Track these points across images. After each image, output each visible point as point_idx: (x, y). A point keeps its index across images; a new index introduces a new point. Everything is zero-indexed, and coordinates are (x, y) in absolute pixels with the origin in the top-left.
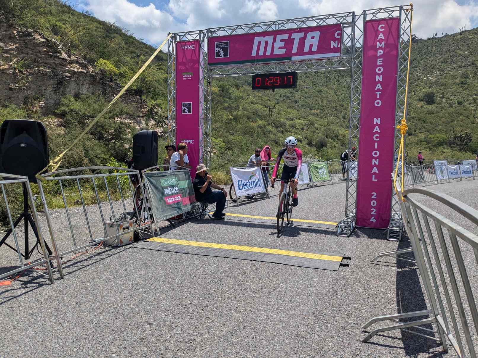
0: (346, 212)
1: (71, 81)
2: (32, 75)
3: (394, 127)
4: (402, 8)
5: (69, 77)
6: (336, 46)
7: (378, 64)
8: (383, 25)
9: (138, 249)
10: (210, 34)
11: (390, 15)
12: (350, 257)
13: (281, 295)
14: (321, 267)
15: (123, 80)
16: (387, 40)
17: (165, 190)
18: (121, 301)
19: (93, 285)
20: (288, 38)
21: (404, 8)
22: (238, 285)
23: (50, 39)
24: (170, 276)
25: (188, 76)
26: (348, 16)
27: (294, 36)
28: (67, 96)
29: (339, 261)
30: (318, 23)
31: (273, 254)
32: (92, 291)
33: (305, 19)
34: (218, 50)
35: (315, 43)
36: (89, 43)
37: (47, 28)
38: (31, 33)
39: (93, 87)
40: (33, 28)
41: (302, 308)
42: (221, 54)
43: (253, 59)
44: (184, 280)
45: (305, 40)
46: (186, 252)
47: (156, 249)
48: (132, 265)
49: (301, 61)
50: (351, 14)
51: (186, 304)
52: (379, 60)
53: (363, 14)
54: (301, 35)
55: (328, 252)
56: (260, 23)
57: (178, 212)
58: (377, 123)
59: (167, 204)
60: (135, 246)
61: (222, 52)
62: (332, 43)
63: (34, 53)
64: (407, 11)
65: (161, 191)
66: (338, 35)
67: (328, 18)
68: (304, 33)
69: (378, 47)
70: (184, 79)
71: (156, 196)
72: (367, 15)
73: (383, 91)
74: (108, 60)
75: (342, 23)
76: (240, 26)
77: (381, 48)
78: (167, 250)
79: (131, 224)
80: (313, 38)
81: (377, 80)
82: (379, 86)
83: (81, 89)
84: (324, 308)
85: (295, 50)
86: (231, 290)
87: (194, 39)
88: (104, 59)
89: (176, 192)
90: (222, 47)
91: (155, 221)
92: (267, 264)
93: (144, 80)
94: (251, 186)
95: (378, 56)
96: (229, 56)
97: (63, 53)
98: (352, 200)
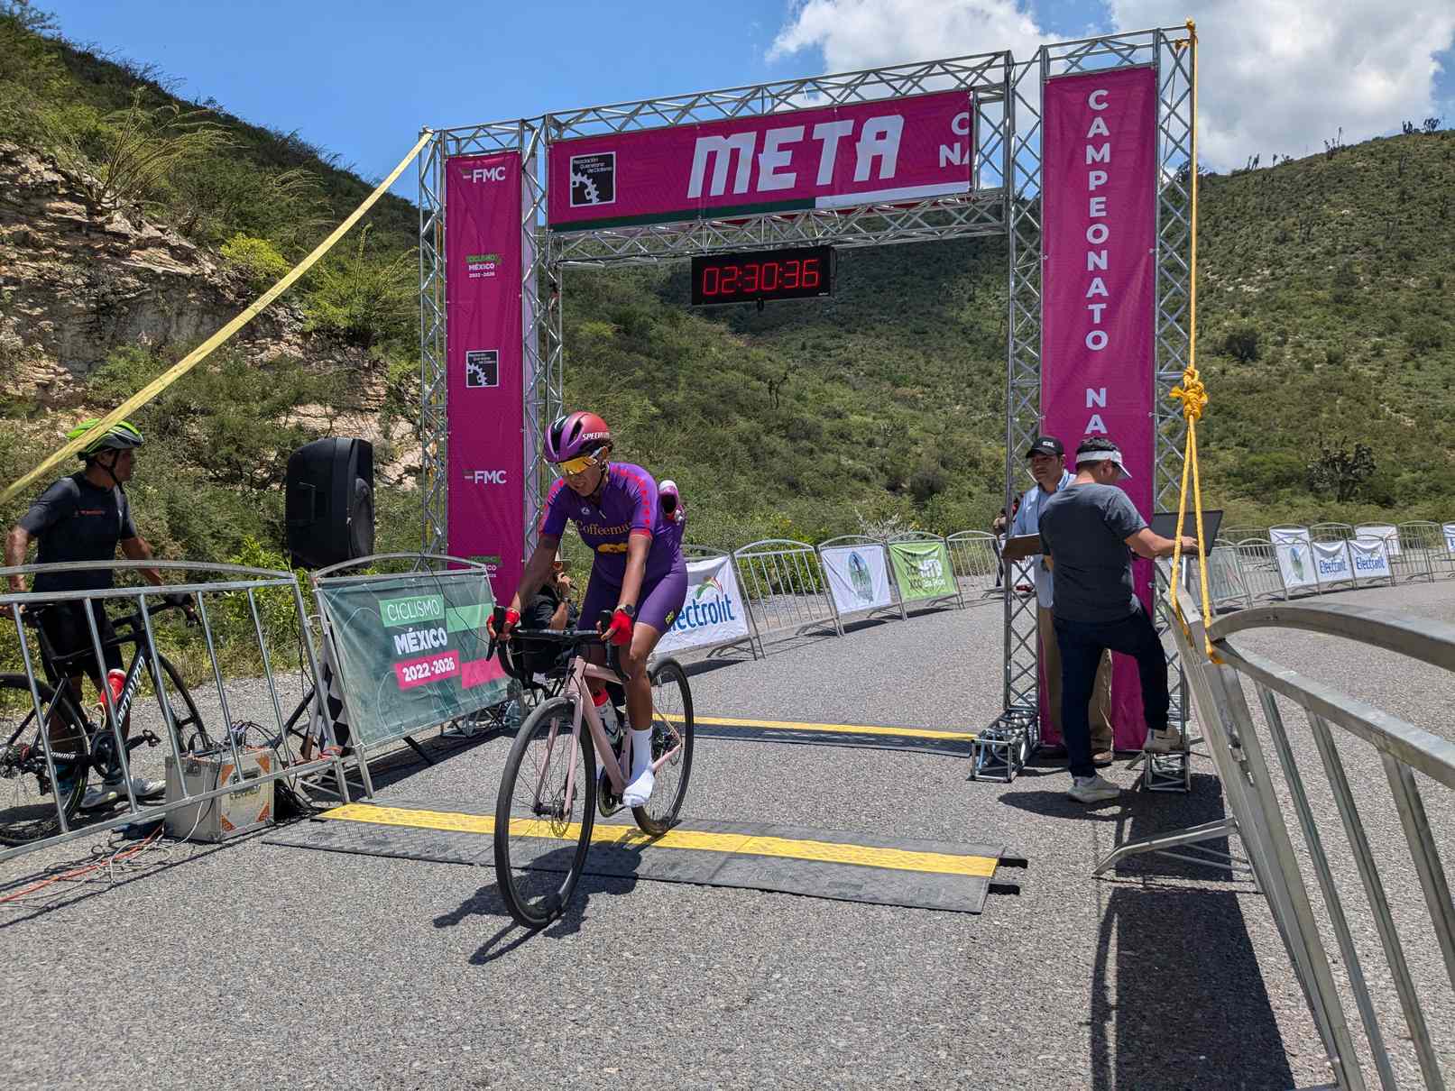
0: (1007, 697)
1: (143, 303)
2: (15, 284)
3: (1150, 414)
4: (1162, 35)
5: (135, 290)
6: (956, 160)
7: (1093, 214)
8: (1104, 93)
9: (284, 848)
10: (554, 132)
11: (1125, 58)
12: (1023, 857)
13: (773, 1022)
14: (921, 902)
15: (310, 296)
16: (1114, 139)
17: (396, 637)
18: (156, 1069)
19: (72, 1002)
20: (801, 139)
21: (1171, 36)
22: (618, 983)
23: (74, 173)
24: (370, 956)
25: (486, 267)
26: (989, 67)
27: (820, 131)
28: (127, 348)
29: (983, 874)
30: (897, 91)
31: (758, 855)
32: (57, 1028)
33: (856, 76)
34: (581, 182)
35: (890, 151)
36: (202, 186)
37: (67, 141)
38: (14, 153)
39: (213, 320)
40: (21, 138)
41: (846, 1075)
42: (589, 194)
43: (694, 207)
44: (420, 969)
45: (857, 144)
46: (450, 858)
47: (346, 848)
48: (243, 915)
49: (846, 212)
50: (1001, 61)
51: (406, 1073)
52: (1094, 201)
53: (1038, 58)
54: (846, 127)
55: (947, 841)
56: (711, 93)
57: (442, 713)
58: (1094, 403)
59: (403, 688)
60: (275, 839)
61: (591, 187)
62: (944, 150)
63: (23, 217)
64: (1178, 47)
65: (380, 643)
66: (962, 124)
67: (927, 75)
68: (851, 123)
69: (1089, 161)
70: (471, 276)
71: (364, 660)
72: (1052, 63)
73: (1114, 301)
74: (263, 238)
75: (973, 89)
76: (649, 103)
77: (1096, 165)
78: (384, 852)
79: (264, 761)
80: (881, 136)
81: (1091, 267)
82: (1098, 287)
83: (174, 328)
84: (930, 1073)
85: (824, 177)
86: (588, 1007)
87: (505, 149)
88: (249, 235)
89: (436, 644)
90: (591, 171)
91: (355, 746)
92: (731, 893)
93: (375, 298)
94: (701, 619)
95: (1092, 188)
96: (614, 201)
97: (117, 216)
98: (1025, 658)
